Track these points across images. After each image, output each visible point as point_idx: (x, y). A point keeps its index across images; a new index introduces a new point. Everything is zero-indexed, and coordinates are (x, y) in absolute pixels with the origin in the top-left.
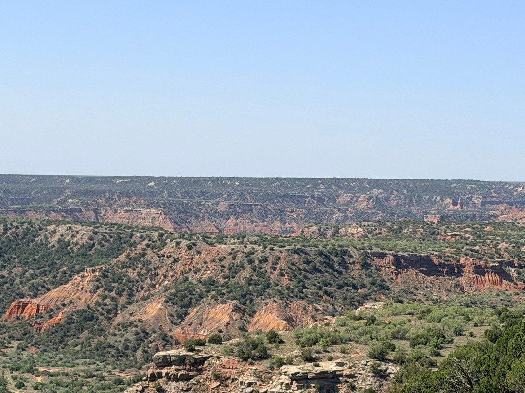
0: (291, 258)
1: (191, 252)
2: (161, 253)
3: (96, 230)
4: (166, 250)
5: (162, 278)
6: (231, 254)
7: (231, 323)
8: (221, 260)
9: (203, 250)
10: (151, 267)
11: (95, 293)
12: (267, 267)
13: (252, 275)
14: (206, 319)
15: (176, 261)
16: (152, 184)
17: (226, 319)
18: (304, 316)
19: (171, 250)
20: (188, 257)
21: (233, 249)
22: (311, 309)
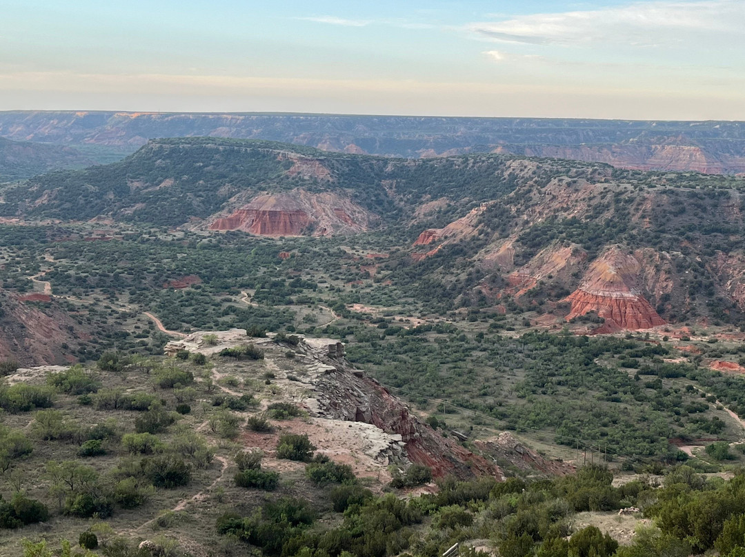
0: (658, 199)
1: (571, 190)
2: (543, 190)
3: (541, 165)
4: (548, 188)
5: (538, 215)
6: (602, 193)
7: (567, 269)
8: (590, 199)
9: (582, 188)
10: (530, 203)
11: (476, 227)
12: (631, 208)
13: (614, 217)
14: (547, 262)
15: (554, 198)
16: (718, 126)
17: (562, 264)
18: (648, 265)
19: (552, 188)
20: (565, 195)
21: (605, 188)
22: (657, 257)
